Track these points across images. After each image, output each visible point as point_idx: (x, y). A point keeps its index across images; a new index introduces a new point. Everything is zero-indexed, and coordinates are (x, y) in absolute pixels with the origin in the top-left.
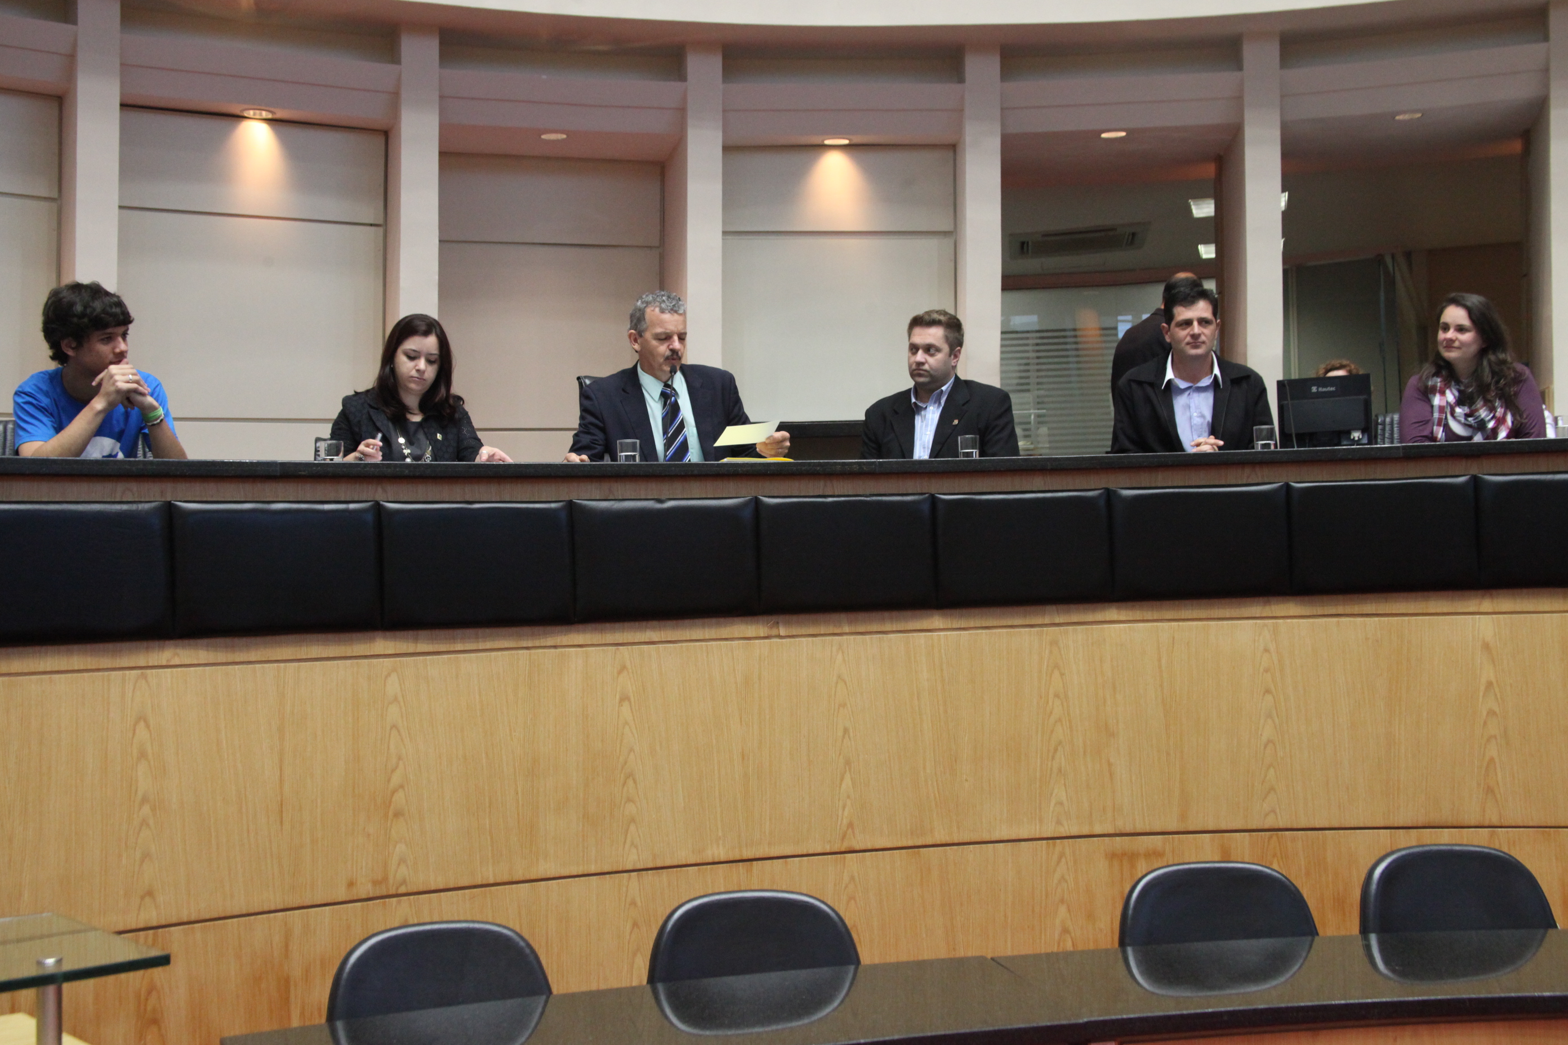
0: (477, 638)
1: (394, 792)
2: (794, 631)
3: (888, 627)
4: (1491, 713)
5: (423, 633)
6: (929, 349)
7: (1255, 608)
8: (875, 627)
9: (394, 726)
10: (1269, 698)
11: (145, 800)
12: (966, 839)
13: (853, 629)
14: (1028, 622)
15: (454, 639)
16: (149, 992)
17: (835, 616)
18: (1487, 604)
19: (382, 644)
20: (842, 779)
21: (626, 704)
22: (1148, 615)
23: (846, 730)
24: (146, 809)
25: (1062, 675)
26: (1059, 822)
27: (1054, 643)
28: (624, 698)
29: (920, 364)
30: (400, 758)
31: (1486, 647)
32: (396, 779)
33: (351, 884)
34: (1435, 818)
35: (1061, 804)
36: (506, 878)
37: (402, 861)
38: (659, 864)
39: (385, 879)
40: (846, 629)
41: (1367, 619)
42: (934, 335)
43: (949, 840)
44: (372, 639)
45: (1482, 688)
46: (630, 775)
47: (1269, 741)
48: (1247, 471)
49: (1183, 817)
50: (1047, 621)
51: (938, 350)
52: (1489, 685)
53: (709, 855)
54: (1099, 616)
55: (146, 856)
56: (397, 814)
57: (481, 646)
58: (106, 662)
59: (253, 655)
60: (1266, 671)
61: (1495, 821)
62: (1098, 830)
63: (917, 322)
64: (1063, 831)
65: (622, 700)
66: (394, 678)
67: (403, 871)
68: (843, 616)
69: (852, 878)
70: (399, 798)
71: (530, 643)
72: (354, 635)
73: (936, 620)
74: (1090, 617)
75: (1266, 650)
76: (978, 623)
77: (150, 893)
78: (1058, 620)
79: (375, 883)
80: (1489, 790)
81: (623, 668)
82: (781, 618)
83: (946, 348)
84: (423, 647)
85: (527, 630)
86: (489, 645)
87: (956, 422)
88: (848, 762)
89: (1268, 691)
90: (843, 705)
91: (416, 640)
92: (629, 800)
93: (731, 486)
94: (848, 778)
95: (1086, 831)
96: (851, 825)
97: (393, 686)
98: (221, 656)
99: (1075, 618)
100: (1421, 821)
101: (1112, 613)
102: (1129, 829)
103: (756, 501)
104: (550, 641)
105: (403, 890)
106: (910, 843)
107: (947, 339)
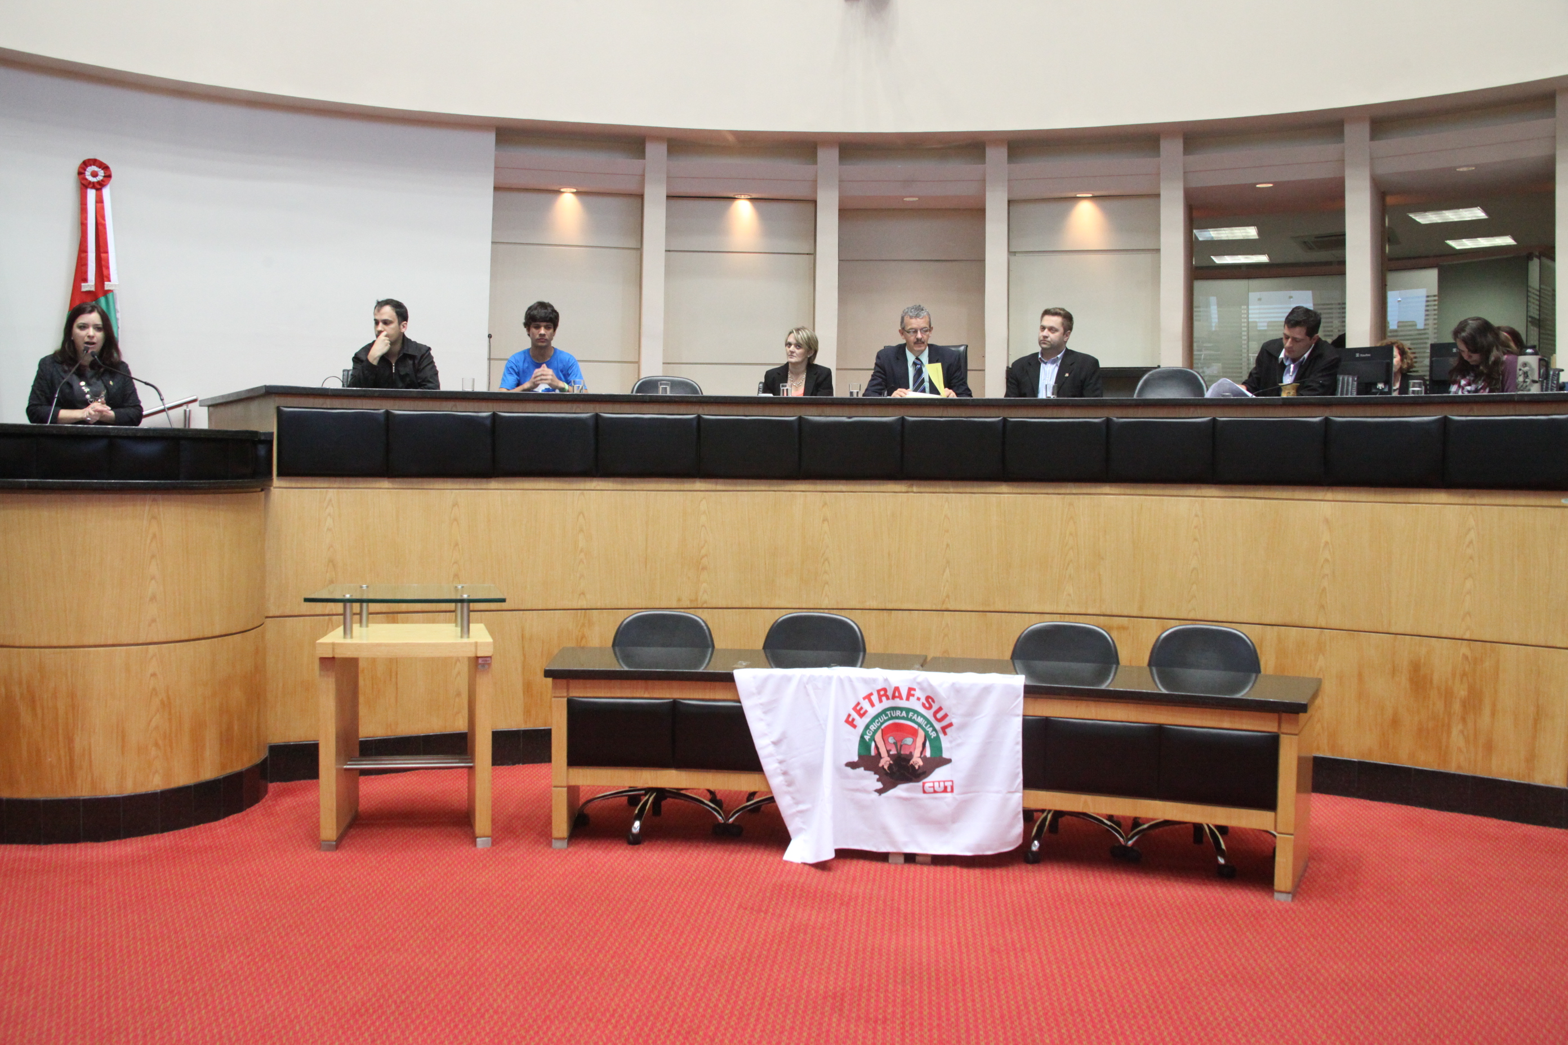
0: (748, 484)
1: (703, 557)
2: (922, 489)
3: (975, 490)
4: (1326, 560)
5: (721, 481)
6: (1052, 329)
7: (1192, 491)
8: (968, 490)
9: (703, 526)
10: (1196, 543)
11: (582, 551)
12: (1013, 610)
13: (956, 490)
14: (1057, 491)
15: (735, 484)
16: (582, 638)
17: (946, 483)
18: (1329, 495)
19: (699, 485)
20: (944, 571)
21: (826, 524)
22: (1128, 491)
23: (948, 545)
24: (582, 556)
25: (1075, 523)
26: (1068, 605)
27: (1071, 504)
28: (825, 520)
29: (1045, 337)
30: (706, 541)
31: (1327, 521)
32: (703, 552)
33: (679, 600)
34: (1288, 620)
35: (1070, 595)
36: (758, 605)
37: (705, 591)
38: (840, 607)
39: (696, 600)
40: (952, 490)
41: (1257, 501)
42: (1055, 321)
43: (1003, 609)
44: (694, 482)
45: (1322, 545)
46: (827, 559)
47: (1194, 569)
48: (1192, 409)
49: (1141, 608)
50: (1068, 491)
51: (1057, 330)
52: (1327, 543)
53: (867, 605)
54: (1099, 490)
55: (582, 576)
56: (704, 568)
57: (750, 488)
58: (566, 486)
59: (635, 487)
60: (1196, 527)
61: (1324, 625)
62: (1090, 611)
63: (1047, 312)
64: (1070, 611)
65: (824, 520)
66: (704, 501)
67: (705, 597)
68: (950, 483)
69: (947, 625)
70: (705, 561)
71: (776, 488)
72: (685, 480)
73: (1004, 488)
74: (1093, 490)
75: (1196, 516)
76: (1028, 490)
77: (583, 593)
78: (1074, 491)
79: (691, 601)
80: (1322, 607)
81: (825, 504)
82: (915, 482)
83: (1061, 330)
84: (719, 487)
85: (775, 481)
86: (754, 488)
87: (1067, 375)
88: (948, 562)
89: (1195, 540)
90: (947, 531)
91: (717, 484)
92: (826, 572)
93: (890, 410)
94: (947, 571)
95: (1083, 612)
96: (948, 596)
97: (703, 506)
98: (619, 486)
99: (1085, 491)
100: (1279, 622)
101: (1106, 489)
102: (1108, 613)
103: (903, 418)
104: (787, 488)
105: (705, 606)
106: (981, 609)
107: (1063, 324)
